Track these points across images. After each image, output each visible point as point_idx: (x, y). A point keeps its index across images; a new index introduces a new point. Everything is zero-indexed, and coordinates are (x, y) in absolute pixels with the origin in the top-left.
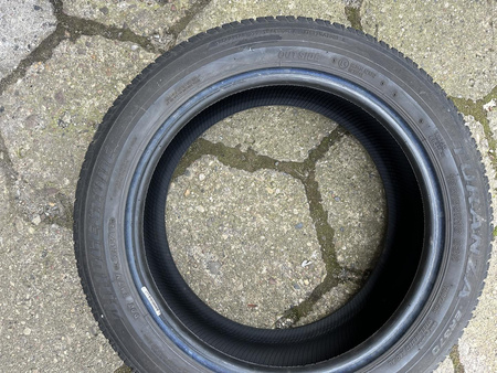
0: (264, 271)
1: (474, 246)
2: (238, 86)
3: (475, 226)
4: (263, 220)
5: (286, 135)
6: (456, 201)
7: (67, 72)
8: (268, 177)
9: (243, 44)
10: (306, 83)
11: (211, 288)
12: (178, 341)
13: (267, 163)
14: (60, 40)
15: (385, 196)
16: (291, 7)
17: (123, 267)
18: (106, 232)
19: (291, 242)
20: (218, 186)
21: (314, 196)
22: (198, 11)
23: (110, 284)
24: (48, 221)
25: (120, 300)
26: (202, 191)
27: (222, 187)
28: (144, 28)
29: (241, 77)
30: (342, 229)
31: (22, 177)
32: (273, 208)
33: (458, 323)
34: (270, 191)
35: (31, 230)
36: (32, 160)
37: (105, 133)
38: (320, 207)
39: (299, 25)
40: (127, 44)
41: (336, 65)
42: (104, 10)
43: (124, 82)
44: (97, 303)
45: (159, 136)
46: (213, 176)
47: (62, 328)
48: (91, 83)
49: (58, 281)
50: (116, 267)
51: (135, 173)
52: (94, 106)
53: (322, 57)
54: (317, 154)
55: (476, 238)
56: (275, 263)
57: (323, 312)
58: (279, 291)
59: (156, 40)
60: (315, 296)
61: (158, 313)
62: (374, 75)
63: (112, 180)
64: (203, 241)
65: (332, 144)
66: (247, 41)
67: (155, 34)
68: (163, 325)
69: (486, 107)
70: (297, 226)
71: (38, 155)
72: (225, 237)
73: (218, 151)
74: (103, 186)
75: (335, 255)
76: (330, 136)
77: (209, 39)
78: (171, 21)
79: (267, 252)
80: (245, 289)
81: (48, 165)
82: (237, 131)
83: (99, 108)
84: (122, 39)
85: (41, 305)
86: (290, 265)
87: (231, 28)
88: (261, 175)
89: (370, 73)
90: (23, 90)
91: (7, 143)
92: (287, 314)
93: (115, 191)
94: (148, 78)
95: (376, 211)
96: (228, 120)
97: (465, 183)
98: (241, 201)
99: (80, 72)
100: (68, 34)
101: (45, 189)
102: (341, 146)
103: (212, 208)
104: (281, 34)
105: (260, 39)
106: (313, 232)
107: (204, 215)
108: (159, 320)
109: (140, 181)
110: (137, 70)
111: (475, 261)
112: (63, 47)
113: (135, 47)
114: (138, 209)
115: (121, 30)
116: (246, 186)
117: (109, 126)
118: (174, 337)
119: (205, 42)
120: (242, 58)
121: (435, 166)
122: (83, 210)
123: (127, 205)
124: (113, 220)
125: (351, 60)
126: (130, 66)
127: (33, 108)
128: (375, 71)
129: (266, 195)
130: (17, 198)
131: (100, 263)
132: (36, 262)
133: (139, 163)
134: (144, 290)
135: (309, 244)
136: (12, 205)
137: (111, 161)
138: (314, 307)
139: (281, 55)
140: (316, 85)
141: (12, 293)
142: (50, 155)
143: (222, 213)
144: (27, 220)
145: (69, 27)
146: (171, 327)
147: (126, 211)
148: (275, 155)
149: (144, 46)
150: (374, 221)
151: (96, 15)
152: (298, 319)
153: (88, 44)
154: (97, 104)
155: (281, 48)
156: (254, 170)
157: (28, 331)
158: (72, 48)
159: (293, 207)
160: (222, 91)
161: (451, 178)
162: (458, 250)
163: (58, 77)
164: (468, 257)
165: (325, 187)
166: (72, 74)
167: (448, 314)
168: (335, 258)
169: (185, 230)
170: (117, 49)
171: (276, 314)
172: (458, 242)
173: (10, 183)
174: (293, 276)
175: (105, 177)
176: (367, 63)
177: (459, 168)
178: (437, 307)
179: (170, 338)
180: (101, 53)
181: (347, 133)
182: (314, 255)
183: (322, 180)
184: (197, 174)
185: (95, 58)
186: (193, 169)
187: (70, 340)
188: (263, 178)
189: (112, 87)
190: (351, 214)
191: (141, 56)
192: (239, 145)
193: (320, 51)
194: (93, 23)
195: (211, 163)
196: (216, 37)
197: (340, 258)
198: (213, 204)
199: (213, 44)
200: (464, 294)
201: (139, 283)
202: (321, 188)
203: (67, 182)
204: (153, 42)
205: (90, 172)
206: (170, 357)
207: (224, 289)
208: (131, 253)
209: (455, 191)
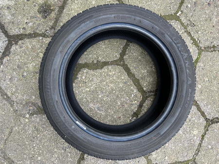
0: (119, 104)
1: (187, 64)
2: (84, 38)
3: (185, 57)
4: (112, 85)
5: (109, 51)
6: (175, 52)
7: (19, 57)
8: (108, 69)
9: (80, 23)
10: (108, 29)
11: (102, 117)
12: (96, 136)
13: (106, 64)
14: (11, 46)
15: (153, 60)
16: (93, 3)
17: (67, 117)
18: (56, 106)
19: (125, 90)
20: (91, 79)
21: (127, 70)
22: (60, 17)
23: (64, 124)
24: (31, 115)
25: (70, 129)
26: (86, 83)
27: (92, 79)
28: (42, 30)
29: (84, 35)
30: (142, 78)
31: (16, 102)
32: (114, 80)
33: (191, 94)
34: (110, 74)
35: (27, 120)
36: (17, 94)
37: (43, 72)
38: (131, 73)
39: (98, 9)
40: (37, 38)
41: (116, 18)
42: (24, 28)
43: (41, 53)
44: (62, 133)
45: (62, 66)
46: (88, 76)
47: (52, 153)
48: (29, 57)
49: (44, 135)
50: (64, 117)
51: (59, 82)
52: (33, 65)
53: (110, 17)
54: (123, 54)
55: (187, 61)
56: (122, 99)
57: (146, 110)
58: (127, 109)
59: (48, 33)
60: (141, 106)
61: (85, 129)
62: (131, 18)
63: (51, 87)
64: (93, 101)
65: (127, 48)
66: (81, 21)
67: (47, 30)
68: (89, 132)
69: (178, 15)
70: (125, 83)
71: (19, 91)
72: (100, 96)
73: (86, 66)
74: (49, 91)
75: (142, 88)
76: (125, 46)
77: (68, 25)
78: (51, 24)
79: (117, 96)
80: (115, 112)
81: (24, 93)
82: (90, 56)
83: (36, 65)
84: (35, 37)
85: (41, 147)
86: (128, 98)
87: (74, 18)
88: (105, 69)
89: (129, 17)
90: (4, 69)
91: (5, 91)
92: (133, 116)
93: (54, 91)
94: (51, 47)
95: (152, 67)
96: (85, 53)
97: (176, 44)
98: (101, 81)
99: (23, 55)
100: (13, 42)
101: (26, 103)
102: (130, 48)
103: (91, 87)
104: (93, 15)
105: (86, 19)
106: (132, 83)
107: (89, 91)
108: (87, 131)
109: (62, 85)
110: (45, 46)
111: (189, 70)
112: (13, 48)
113: (41, 38)
114: (64, 95)
115: (33, 34)
116: (101, 75)
117: (43, 69)
118: (94, 135)
119: (67, 27)
120: (82, 28)
121: (164, 42)
122: (45, 102)
123: (60, 94)
124: (57, 101)
125: (121, 15)
126: (41, 46)
127: (11, 75)
128: (131, 16)
129: (110, 76)
130: (17, 110)
131: (58, 118)
132: (33, 131)
133: (59, 78)
134: (77, 122)
135: (132, 88)
136: (16, 114)
137: (49, 81)
138: (142, 110)
139: (95, 22)
140: (112, 28)
141: (28, 146)
142: (23, 90)
143: (96, 88)
144: (24, 117)
145: (13, 40)
146: (91, 132)
147: (61, 97)
148: (108, 60)
149: (44, 37)
150: (152, 71)
151: (22, 31)
152: (138, 116)
153: (22, 43)
154: (34, 64)
155: (94, 19)
156: (102, 68)
157: (39, 158)
158: (17, 47)
159: (121, 76)
160: (79, 42)
161: (170, 44)
162: (182, 68)
163: (16, 60)
164: (186, 69)
165: (130, 65)
166: (21, 57)
167: (186, 92)
168: (143, 89)
169: (84, 99)
170: (34, 41)
171: (129, 117)
172: (181, 65)
173: (12, 106)
174: (130, 102)
175: (48, 87)
176: (127, 14)
177: (172, 39)
178: (182, 90)
179: (93, 136)
180: (29, 45)
181: (131, 42)
182: (135, 91)
183: (128, 63)
184: (81, 77)
185: (27, 47)
186: (79, 76)
187: (56, 156)
188: (106, 70)
189: (37, 56)
190: (143, 71)
191: (44, 41)
192: (93, 61)
193: (109, 16)
194: (21, 35)
195: (85, 71)
196: (70, 24)
197: (145, 89)
198: (92, 86)
199: (70, 26)
200: (189, 82)
201: (75, 120)
202: (129, 66)
203: (34, 97)
204: (47, 34)
205: (43, 88)
206: (95, 142)
207: (106, 116)
208: (68, 111)
209: (173, 48)
